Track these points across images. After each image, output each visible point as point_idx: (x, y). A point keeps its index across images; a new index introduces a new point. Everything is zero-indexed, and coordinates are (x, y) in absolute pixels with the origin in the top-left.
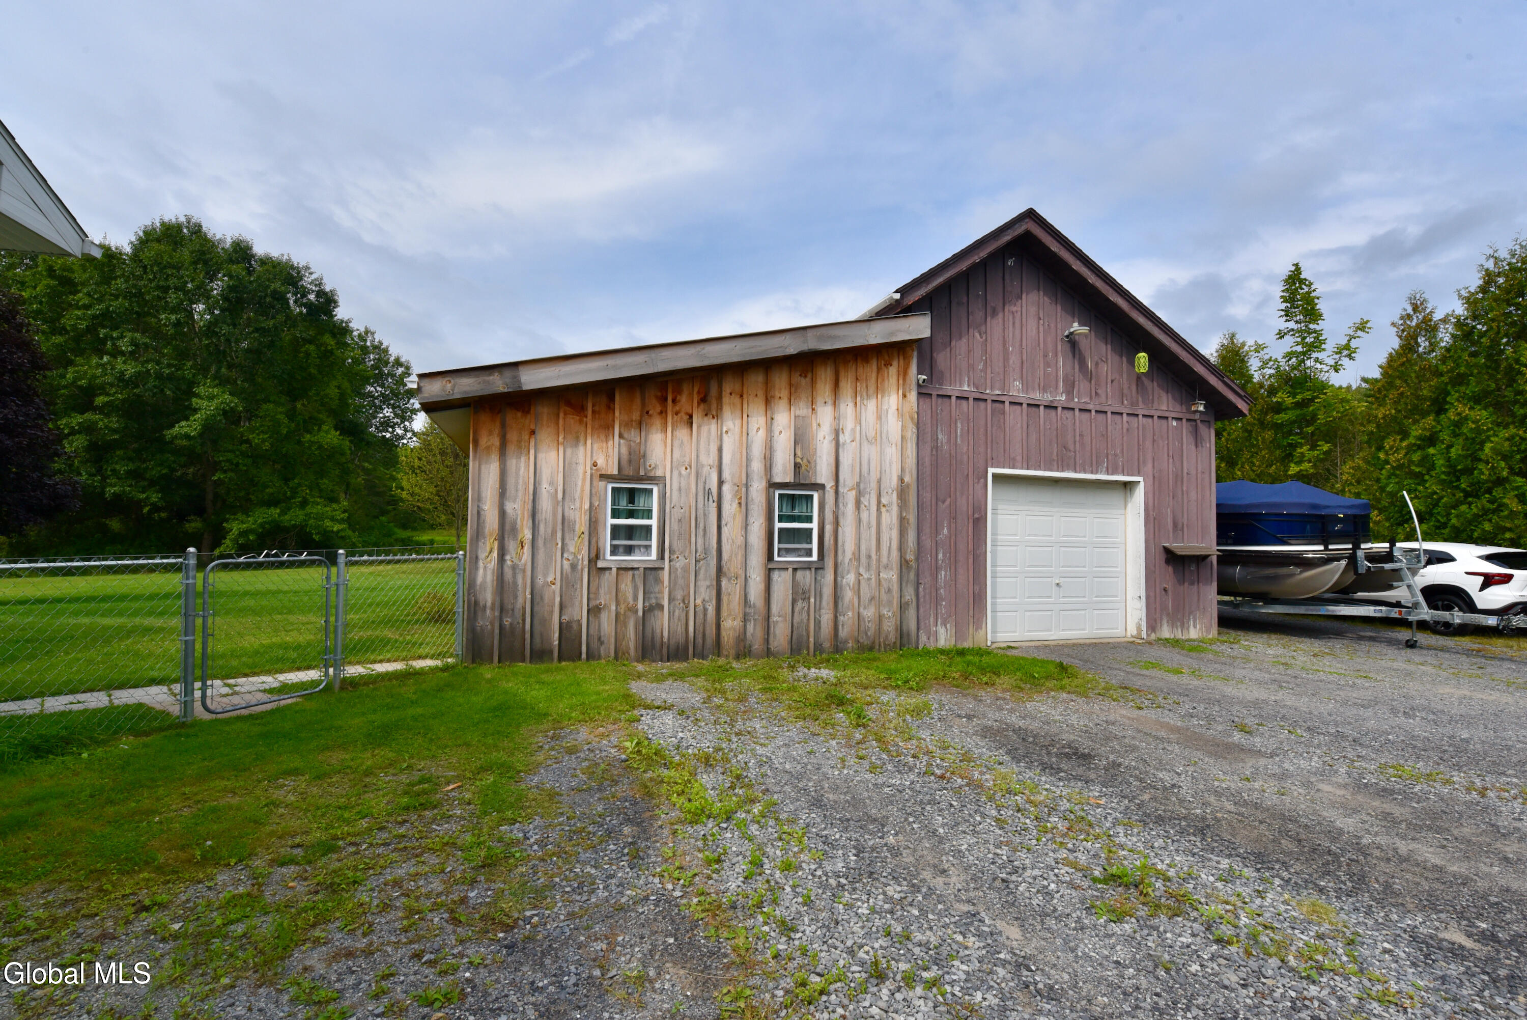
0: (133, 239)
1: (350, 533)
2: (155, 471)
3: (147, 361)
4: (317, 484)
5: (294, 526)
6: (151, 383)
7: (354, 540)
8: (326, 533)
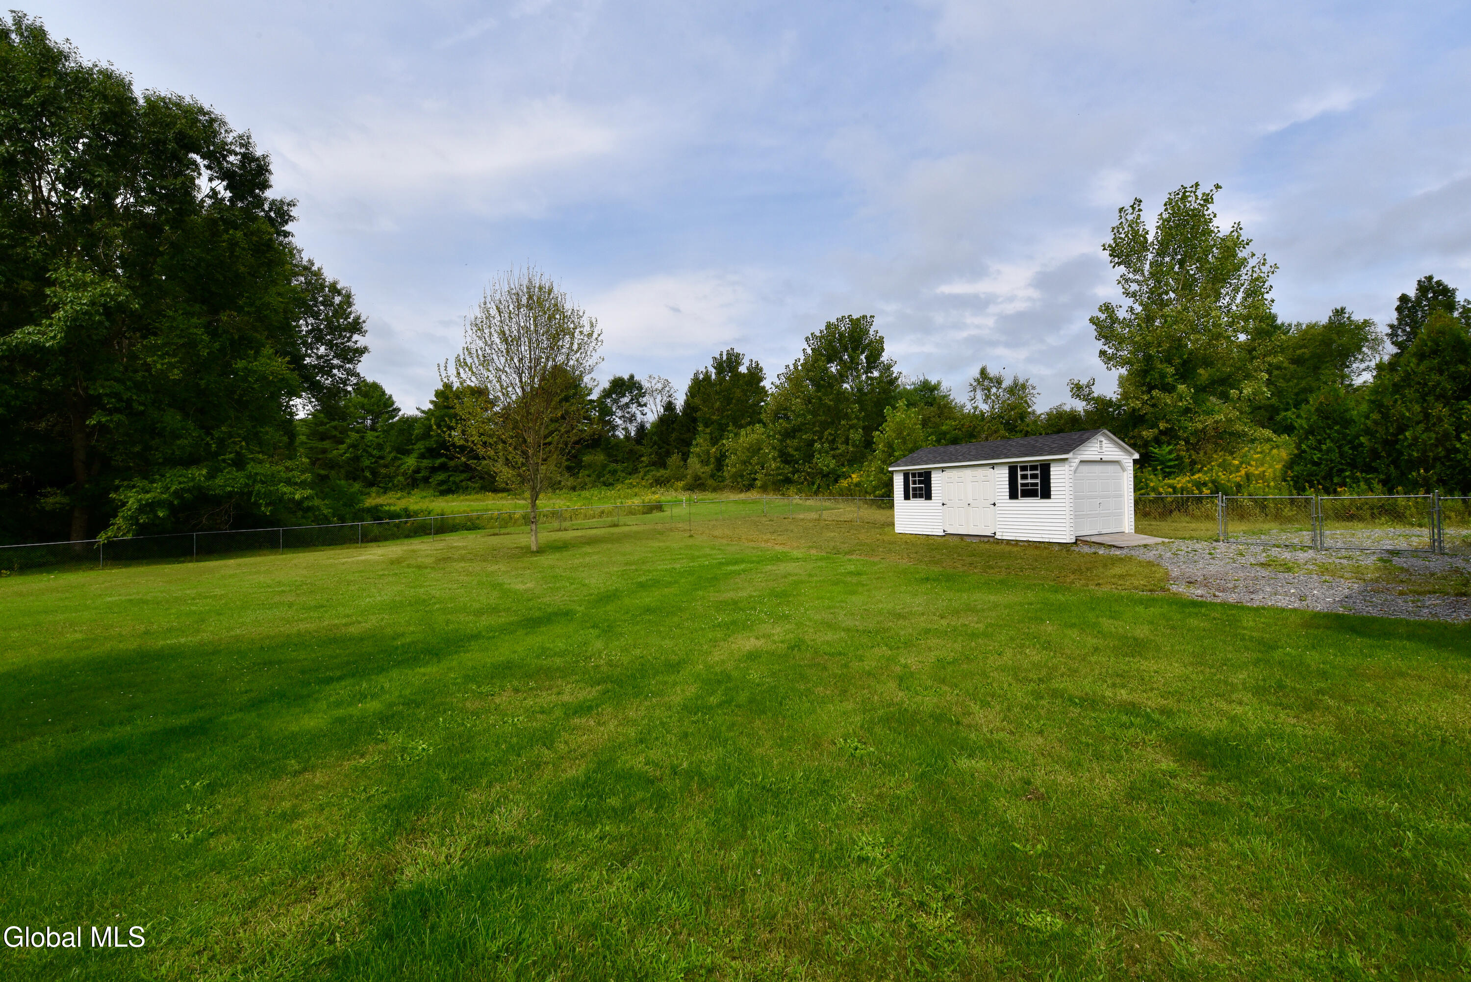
1: (316, 501)
7: (325, 512)
8: (278, 501)
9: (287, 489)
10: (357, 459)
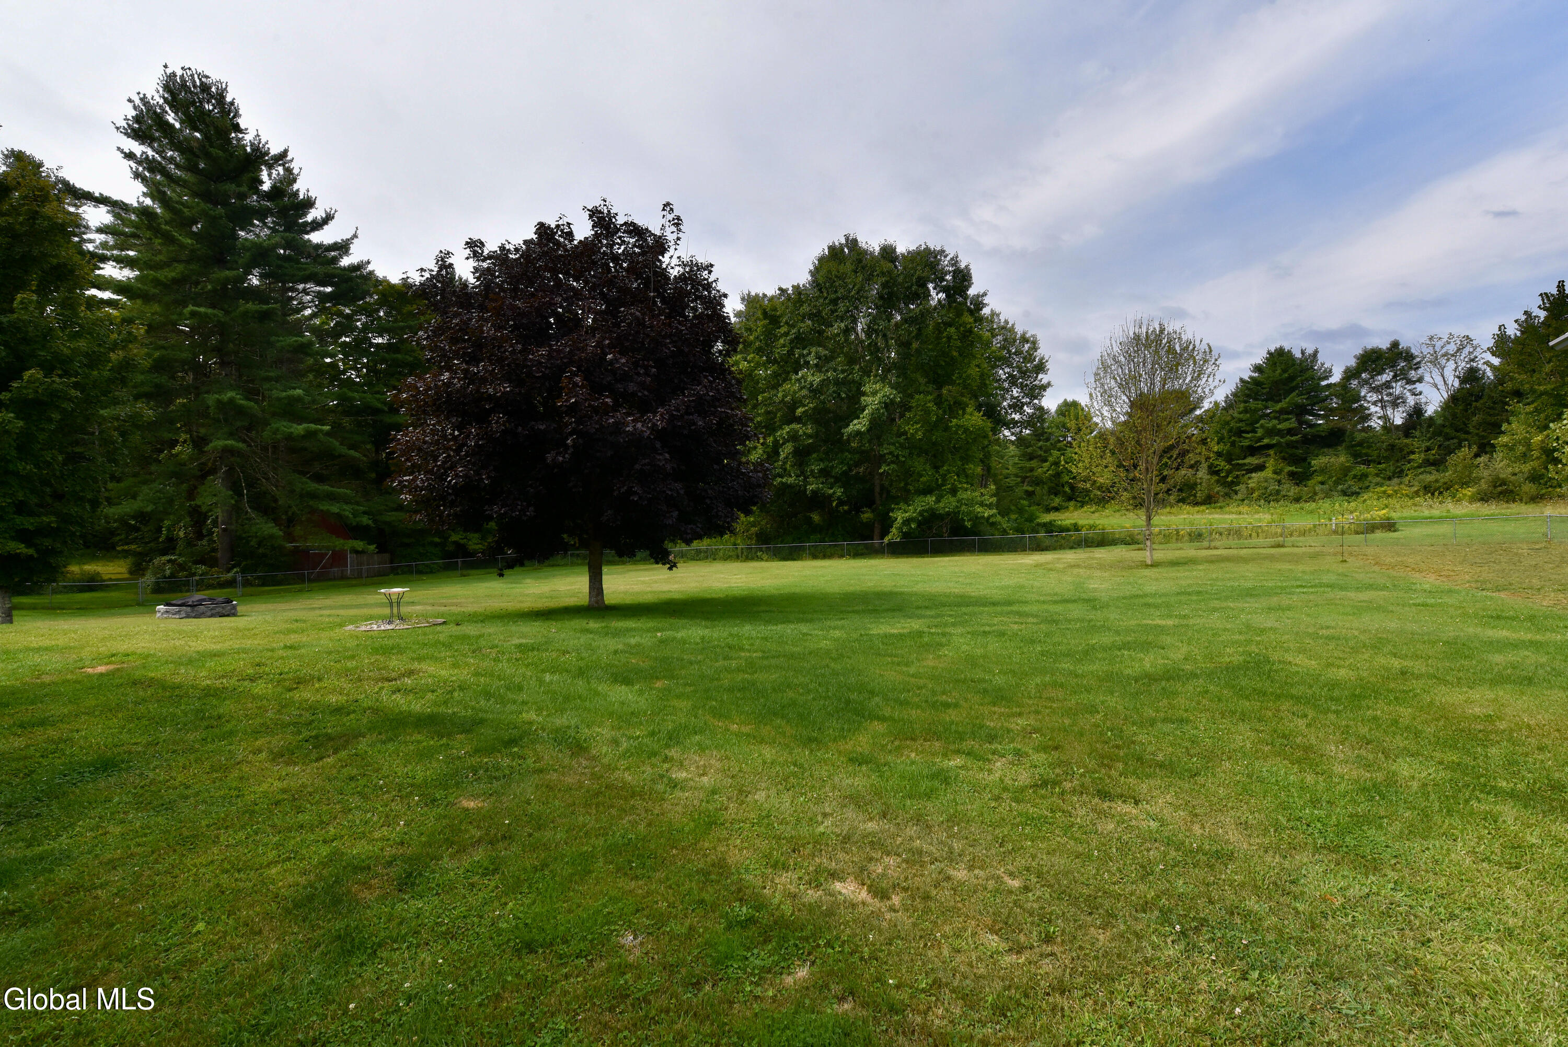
0: (812, 268)
1: (999, 518)
2: (839, 469)
3: (827, 371)
4: (964, 470)
5: (948, 514)
6: (832, 388)
7: (1005, 526)
8: (977, 519)
9: (979, 509)
10: (1058, 475)
